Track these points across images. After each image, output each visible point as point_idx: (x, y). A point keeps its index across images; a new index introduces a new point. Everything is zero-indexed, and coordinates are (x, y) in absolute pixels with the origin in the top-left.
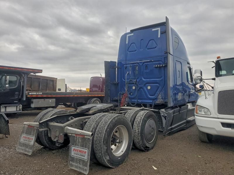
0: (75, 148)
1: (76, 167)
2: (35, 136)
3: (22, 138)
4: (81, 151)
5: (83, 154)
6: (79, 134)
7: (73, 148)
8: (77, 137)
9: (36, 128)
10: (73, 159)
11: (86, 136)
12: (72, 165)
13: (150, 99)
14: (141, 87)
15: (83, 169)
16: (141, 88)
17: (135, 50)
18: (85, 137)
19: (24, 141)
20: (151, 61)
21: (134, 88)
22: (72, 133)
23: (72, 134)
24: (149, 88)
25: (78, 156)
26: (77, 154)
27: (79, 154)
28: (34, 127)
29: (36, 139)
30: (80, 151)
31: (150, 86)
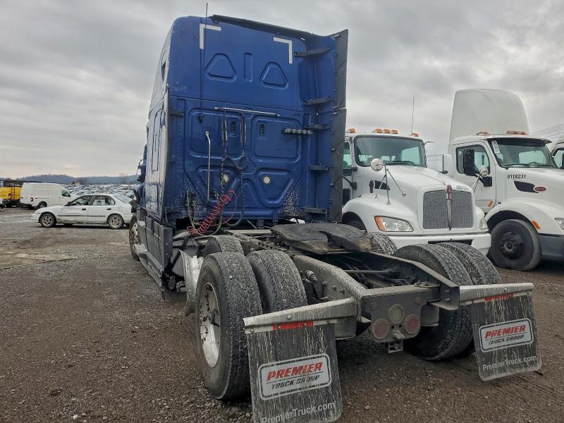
0: (488, 330)
1: (502, 370)
2: (329, 352)
3: (264, 381)
4: (510, 329)
5: (519, 333)
6: (501, 293)
7: (484, 332)
8: (490, 304)
9: (324, 323)
10: (489, 358)
11: (516, 292)
12: (490, 372)
13: (267, 208)
14: (247, 177)
15: (525, 363)
16: (248, 179)
17: (230, 76)
18: (515, 295)
19: (280, 390)
20: (275, 117)
21: (226, 178)
22: (473, 297)
23: (472, 300)
24: (267, 180)
25: (502, 344)
26: (498, 341)
27: (503, 340)
28: (311, 321)
29: (335, 361)
30: (506, 331)
31: (269, 176)
